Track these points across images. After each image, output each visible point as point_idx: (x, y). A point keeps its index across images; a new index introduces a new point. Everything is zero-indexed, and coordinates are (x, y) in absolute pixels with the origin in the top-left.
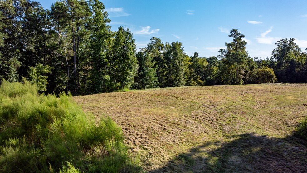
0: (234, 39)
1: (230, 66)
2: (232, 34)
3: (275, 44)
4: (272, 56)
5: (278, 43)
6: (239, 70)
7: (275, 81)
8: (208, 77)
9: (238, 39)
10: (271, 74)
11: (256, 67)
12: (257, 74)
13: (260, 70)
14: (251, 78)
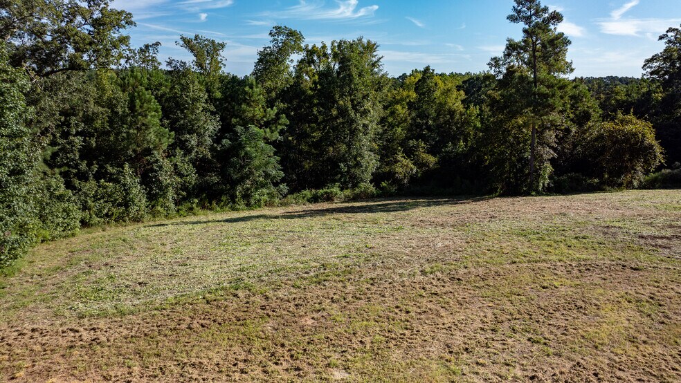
0: (527, 27)
1: (512, 117)
2: (519, 12)
3: (661, 38)
4: (644, 72)
5: (670, 34)
6: (540, 132)
7: (658, 164)
8: (447, 147)
9: (540, 28)
10: (647, 142)
11: (596, 113)
12: (600, 137)
13: (608, 125)
14: (579, 148)
